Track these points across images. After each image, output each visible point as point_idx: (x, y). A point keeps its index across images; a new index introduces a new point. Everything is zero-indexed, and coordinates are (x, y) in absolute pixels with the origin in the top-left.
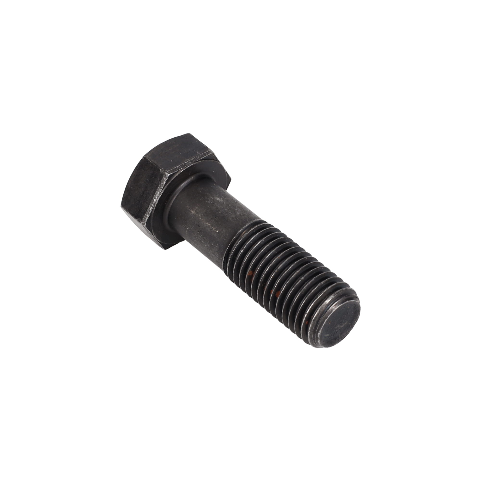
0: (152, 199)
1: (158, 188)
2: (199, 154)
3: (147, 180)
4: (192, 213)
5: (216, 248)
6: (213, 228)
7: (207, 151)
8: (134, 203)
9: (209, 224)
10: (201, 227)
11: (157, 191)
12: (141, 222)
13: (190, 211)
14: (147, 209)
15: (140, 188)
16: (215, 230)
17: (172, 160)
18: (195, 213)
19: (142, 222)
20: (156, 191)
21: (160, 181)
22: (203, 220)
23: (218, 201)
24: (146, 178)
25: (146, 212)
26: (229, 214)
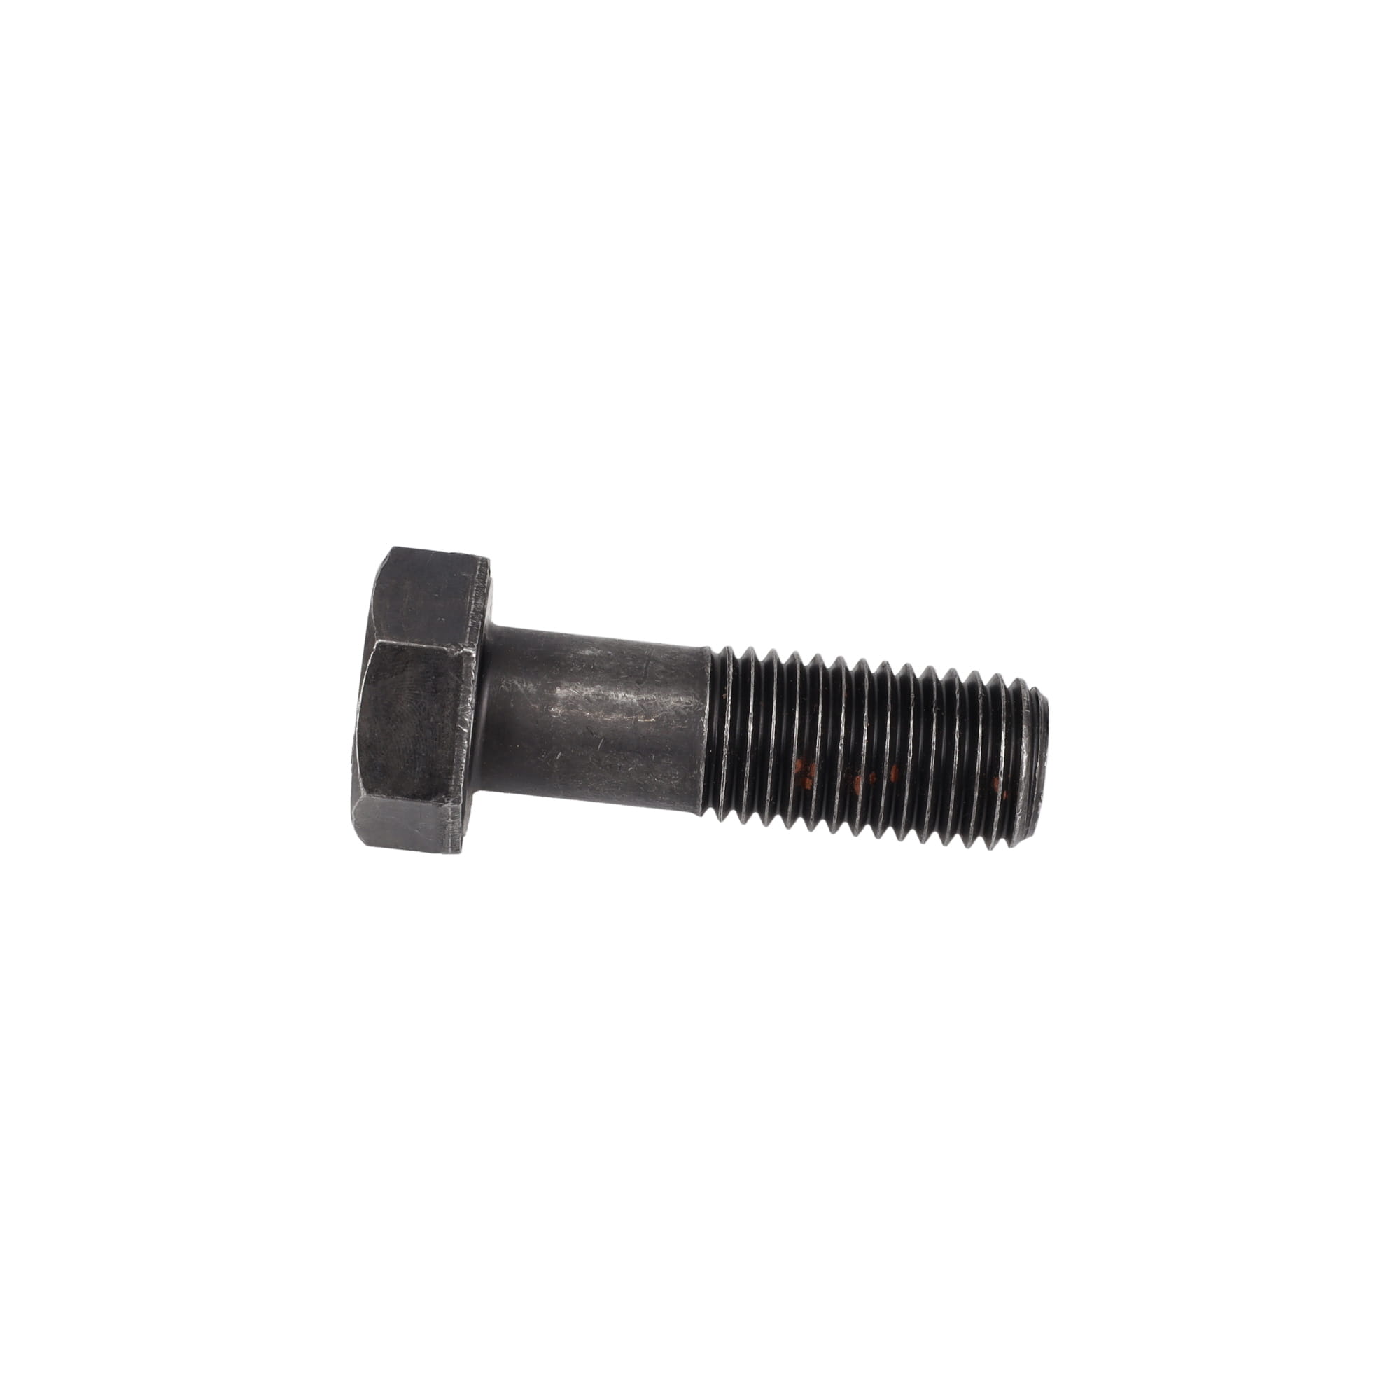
0: (456, 729)
1: (461, 694)
2: (473, 577)
3: (417, 692)
4: (557, 714)
5: (669, 759)
6: (637, 719)
7: (480, 562)
8: (404, 766)
9: (620, 716)
10: (601, 734)
11: (460, 705)
12: (448, 800)
13: (550, 713)
14: (451, 762)
15: (402, 722)
16: (645, 718)
17: (441, 618)
18: (566, 710)
19: (452, 799)
20: (458, 706)
21: (460, 677)
22: (596, 713)
23: (591, 656)
24: (410, 690)
25: (452, 770)
26: (646, 668)
